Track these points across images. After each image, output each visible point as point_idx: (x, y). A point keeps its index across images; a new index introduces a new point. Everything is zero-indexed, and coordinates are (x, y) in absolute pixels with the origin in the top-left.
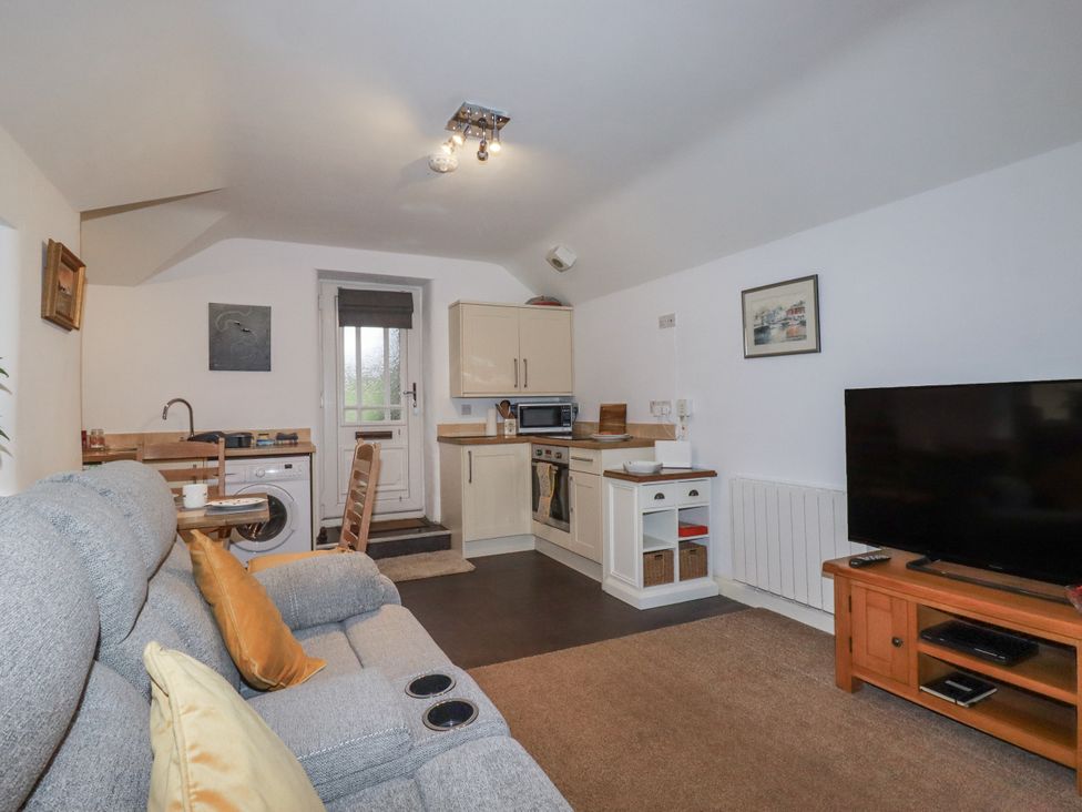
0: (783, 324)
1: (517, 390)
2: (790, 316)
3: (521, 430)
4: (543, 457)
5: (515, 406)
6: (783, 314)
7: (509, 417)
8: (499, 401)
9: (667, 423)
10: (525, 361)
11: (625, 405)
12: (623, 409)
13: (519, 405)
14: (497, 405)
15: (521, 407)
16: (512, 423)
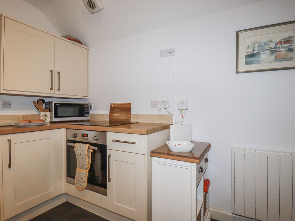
0: (272, 51)
1: (52, 92)
2: (279, 46)
3: (55, 120)
4: (79, 138)
5: (50, 103)
6: (273, 45)
7: (44, 111)
8: (36, 99)
9: (167, 113)
10: (58, 73)
11: (130, 104)
12: (129, 106)
13: (54, 102)
14: (34, 102)
15: (55, 104)
16: (47, 115)
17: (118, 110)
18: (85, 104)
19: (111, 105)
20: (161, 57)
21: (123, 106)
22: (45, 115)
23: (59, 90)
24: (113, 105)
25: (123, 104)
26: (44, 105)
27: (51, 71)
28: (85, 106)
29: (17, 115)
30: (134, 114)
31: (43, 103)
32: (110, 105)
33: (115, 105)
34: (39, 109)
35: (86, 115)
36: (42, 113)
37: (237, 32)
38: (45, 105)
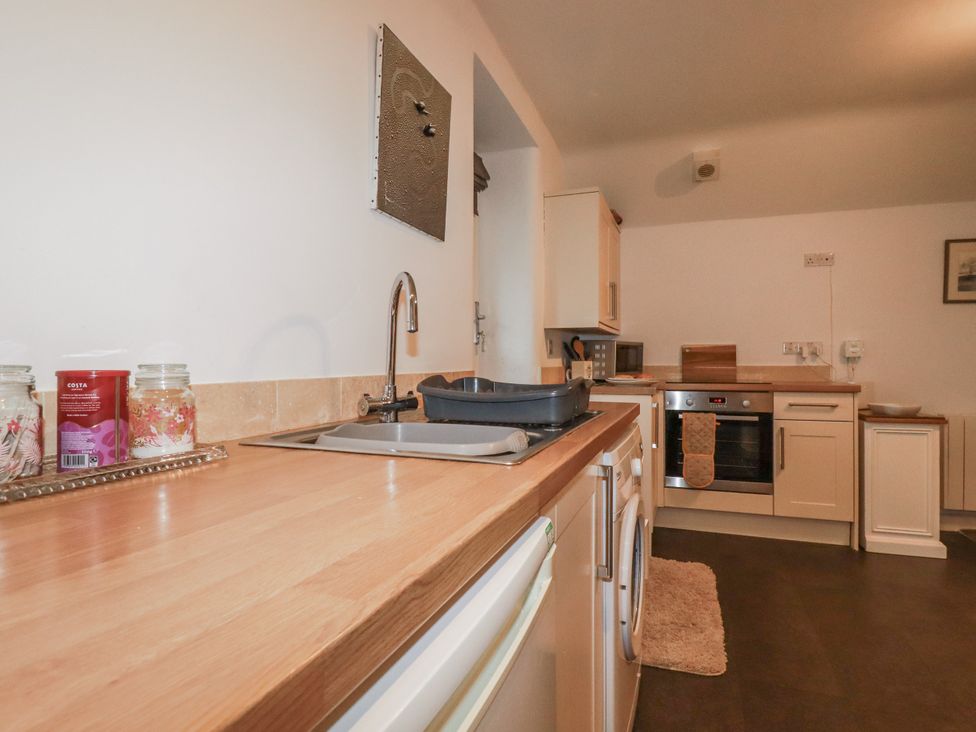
9: (818, 364)
11: (734, 347)
12: (732, 351)
17: (706, 359)
20: (806, 266)
30: (744, 365)
33: (694, 349)
37: (947, 243)
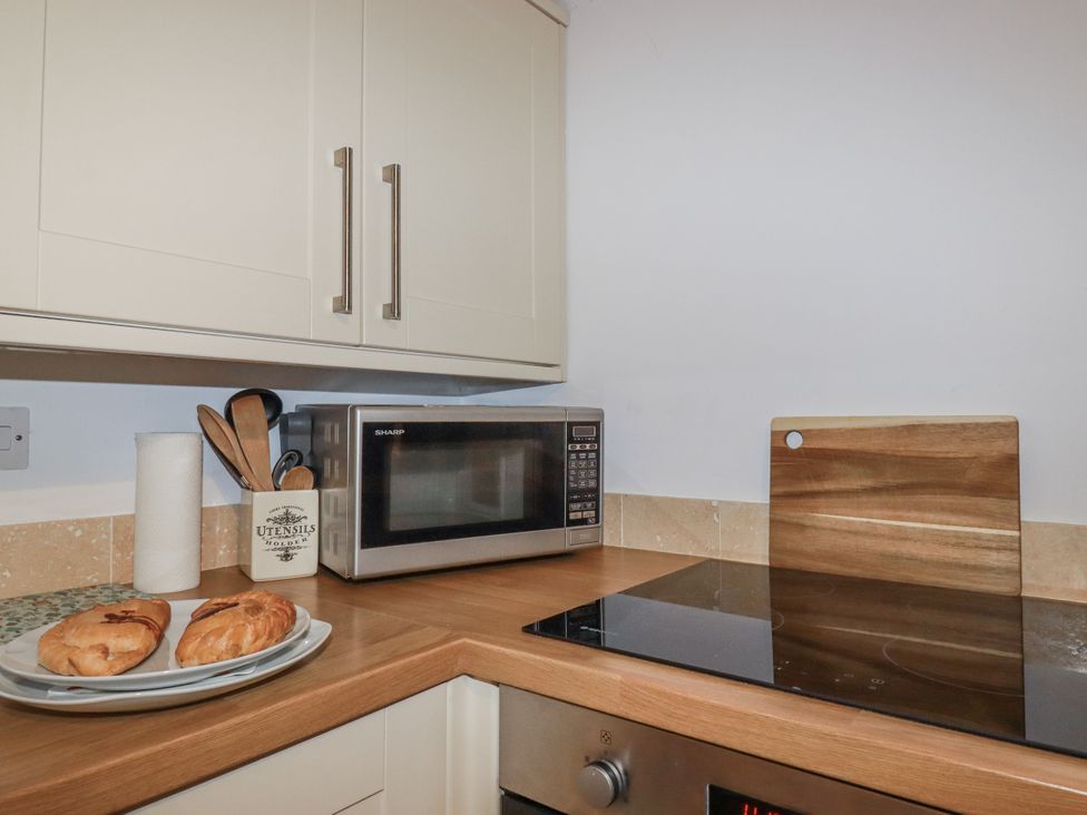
1: (349, 328)
3: (368, 561)
7: (277, 482)
11: (1008, 429)
12: (999, 447)
13: (361, 417)
14: (204, 411)
15: (369, 428)
16: (298, 513)
17: (869, 483)
18: (571, 425)
19: (779, 437)
21: (918, 447)
22: (288, 518)
23: (393, 311)
24: (804, 433)
25: (912, 429)
26: (274, 435)
27: (345, 158)
28: (571, 440)
29: (79, 523)
30: (1058, 520)
31: (271, 423)
32: (774, 434)
33: (823, 433)
34: (242, 467)
35: (579, 515)
36: (265, 504)
38: (284, 431)
